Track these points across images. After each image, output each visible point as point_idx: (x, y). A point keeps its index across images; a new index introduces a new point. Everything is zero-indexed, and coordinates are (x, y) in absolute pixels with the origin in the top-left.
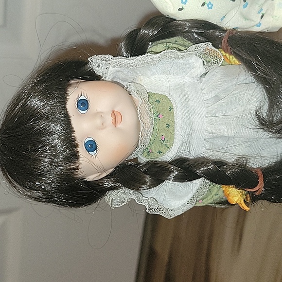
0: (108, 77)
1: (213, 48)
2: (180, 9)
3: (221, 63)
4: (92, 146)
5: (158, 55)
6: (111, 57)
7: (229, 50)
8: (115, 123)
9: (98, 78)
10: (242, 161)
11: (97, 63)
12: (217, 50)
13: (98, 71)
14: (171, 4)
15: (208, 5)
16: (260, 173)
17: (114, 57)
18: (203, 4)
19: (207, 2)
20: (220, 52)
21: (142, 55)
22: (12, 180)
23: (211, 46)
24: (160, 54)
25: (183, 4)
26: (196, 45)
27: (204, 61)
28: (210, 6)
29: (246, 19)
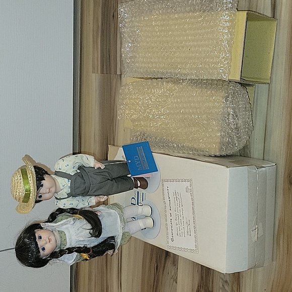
8: (49, 242)
14: (61, 206)
18: (70, 204)
25: (64, 205)
28: (72, 204)
29: (84, 205)
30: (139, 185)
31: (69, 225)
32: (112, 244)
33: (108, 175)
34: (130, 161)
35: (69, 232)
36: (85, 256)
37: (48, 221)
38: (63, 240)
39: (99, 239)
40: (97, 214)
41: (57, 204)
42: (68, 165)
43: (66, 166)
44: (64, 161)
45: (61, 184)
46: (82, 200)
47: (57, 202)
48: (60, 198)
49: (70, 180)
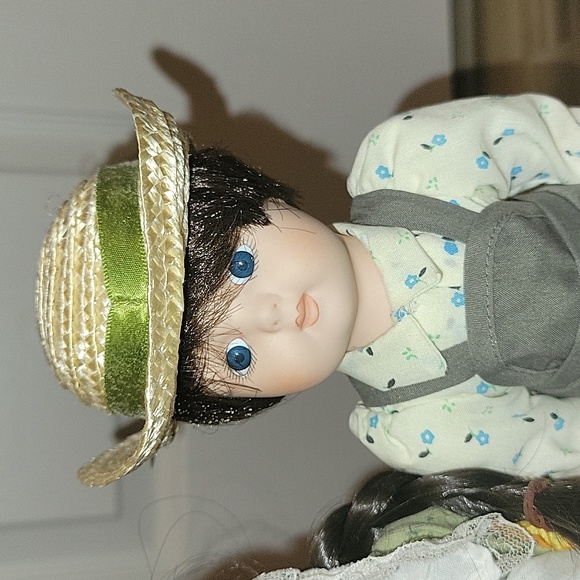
1: (507, 523)
2: (423, 455)
3: (531, 552)
5: (390, 557)
6: (296, 572)
7: (543, 521)
12: (517, 526)
14: (402, 447)
15: (478, 439)
17: (302, 571)
18: (469, 438)
19: (476, 433)
20: (523, 529)
21: (355, 562)
23: (502, 520)
24: (393, 554)
25: (427, 444)
26: (469, 523)
27: (496, 552)
28: (482, 437)
29: (565, 451)
41: (370, 440)
42: (441, 140)
43: (426, 146)
44: (410, 117)
45: (395, 265)
46: (555, 416)
47: (373, 422)
48: (392, 383)
49: (461, 247)
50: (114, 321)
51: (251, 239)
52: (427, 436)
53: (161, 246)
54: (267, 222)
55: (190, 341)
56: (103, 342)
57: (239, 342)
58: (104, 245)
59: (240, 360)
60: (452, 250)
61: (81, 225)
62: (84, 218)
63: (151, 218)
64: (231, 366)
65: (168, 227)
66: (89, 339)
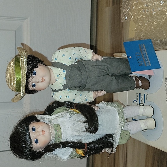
0: (42, 121)
2: (60, 99)
3: (74, 113)
4: (37, 141)
8: (43, 134)
9: (39, 121)
10: (81, 141)
11: (38, 117)
13: (39, 119)
14: (57, 98)
16: (86, 145)
18: (66, 97)
22: (14, 153)
28: (69, 97)
29: (81, 99)
30: (141, 85)
31: (65, 119)
32: (110, 142)
33: (106, 69)
34: (130, 57)
35: (65, 126)
36: (80, 152)
37: (45, 114)
38: (58, 133)
39: (95, 135)
40: (94, 109)
41: (53, 97)
42: (64, 55)
43: (62, 56)
44: (60, 51)
45: (56, 74)
46: (80, 94)
47: (53, 94)
48: (56, 89)
49: (65, 71)
50: (17, 81)
51: (36, 70)
52: (60, 97)
53: (23, 69)
54: (38, 68)
55: (27, 83)
56: (15, 83)
57: (34, 83)
58: (16, 71)
59: (34, 86)
60: (64, 71)
61: (12, 67)
62: (13, 66)
63: (22, 65)
64: (33, 87)
65: (24, 70)
66: (13, 83)
